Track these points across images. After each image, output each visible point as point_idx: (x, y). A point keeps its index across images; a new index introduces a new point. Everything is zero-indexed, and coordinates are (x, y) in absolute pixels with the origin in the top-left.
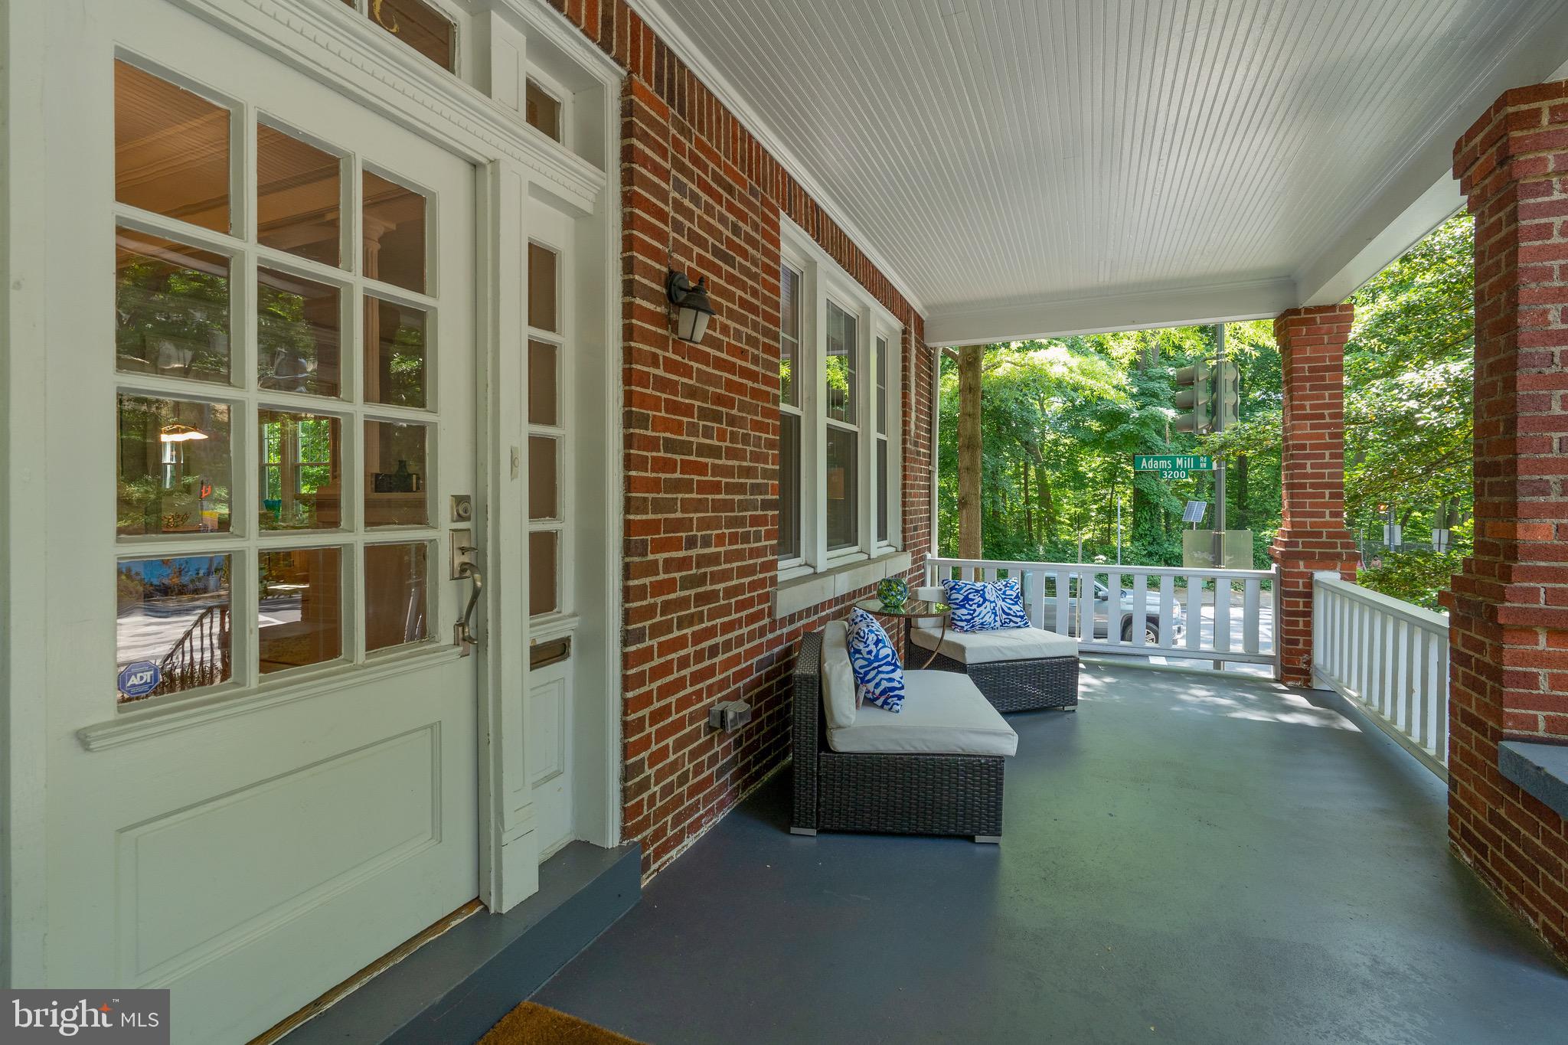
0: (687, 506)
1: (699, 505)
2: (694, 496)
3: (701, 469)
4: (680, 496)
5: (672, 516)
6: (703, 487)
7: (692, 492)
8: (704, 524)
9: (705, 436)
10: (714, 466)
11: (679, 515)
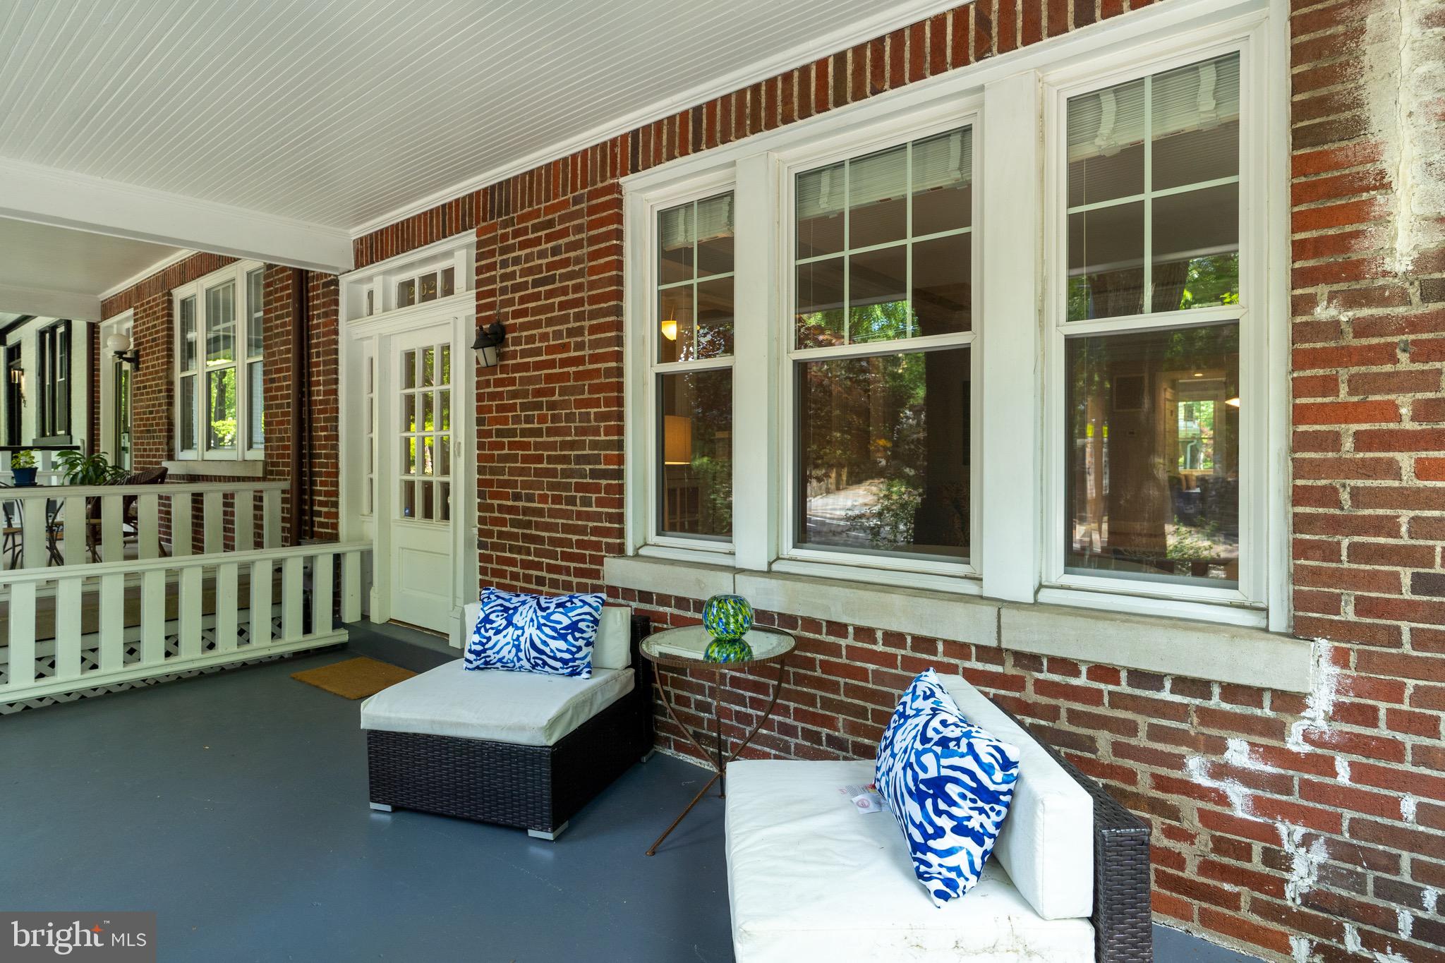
0: (512, 472)
1: (522, 472)
2: (519, 465)
3: (525, 446)
4: (508, 465)
5: (501, 478)
6: (526, 459)
7: (517, 462)
8: (526, 485)
9: (526, 422)
10: (536, 443)
11: (506, 477)
